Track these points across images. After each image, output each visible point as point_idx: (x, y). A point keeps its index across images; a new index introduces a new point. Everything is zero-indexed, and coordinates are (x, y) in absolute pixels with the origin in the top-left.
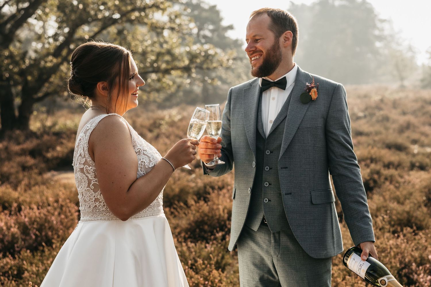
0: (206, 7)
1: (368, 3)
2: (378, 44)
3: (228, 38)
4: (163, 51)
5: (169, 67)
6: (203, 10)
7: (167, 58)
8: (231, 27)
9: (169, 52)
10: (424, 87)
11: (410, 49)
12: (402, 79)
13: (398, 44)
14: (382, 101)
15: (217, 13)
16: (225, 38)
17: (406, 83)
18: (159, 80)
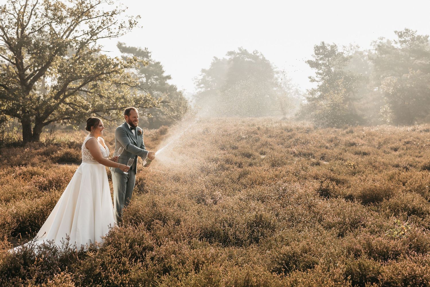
0: (153, 63)
1: (266, 61)
2: (275, 89)
3: (167, 84)
4: (120, 96)
5: (123, 106)
6: (151, 65)
7: (122, 100)
8: (169, 77)
9: (123, 97)
10: (298, 120)
11: (297, 91)
12: (285, 114)
13: (289, 89)
14: (259, 129)
15: (161, 67)
16: (165, 84)
17: (288, 116)
18: (117, 114)
